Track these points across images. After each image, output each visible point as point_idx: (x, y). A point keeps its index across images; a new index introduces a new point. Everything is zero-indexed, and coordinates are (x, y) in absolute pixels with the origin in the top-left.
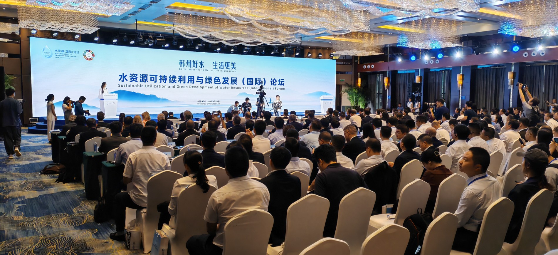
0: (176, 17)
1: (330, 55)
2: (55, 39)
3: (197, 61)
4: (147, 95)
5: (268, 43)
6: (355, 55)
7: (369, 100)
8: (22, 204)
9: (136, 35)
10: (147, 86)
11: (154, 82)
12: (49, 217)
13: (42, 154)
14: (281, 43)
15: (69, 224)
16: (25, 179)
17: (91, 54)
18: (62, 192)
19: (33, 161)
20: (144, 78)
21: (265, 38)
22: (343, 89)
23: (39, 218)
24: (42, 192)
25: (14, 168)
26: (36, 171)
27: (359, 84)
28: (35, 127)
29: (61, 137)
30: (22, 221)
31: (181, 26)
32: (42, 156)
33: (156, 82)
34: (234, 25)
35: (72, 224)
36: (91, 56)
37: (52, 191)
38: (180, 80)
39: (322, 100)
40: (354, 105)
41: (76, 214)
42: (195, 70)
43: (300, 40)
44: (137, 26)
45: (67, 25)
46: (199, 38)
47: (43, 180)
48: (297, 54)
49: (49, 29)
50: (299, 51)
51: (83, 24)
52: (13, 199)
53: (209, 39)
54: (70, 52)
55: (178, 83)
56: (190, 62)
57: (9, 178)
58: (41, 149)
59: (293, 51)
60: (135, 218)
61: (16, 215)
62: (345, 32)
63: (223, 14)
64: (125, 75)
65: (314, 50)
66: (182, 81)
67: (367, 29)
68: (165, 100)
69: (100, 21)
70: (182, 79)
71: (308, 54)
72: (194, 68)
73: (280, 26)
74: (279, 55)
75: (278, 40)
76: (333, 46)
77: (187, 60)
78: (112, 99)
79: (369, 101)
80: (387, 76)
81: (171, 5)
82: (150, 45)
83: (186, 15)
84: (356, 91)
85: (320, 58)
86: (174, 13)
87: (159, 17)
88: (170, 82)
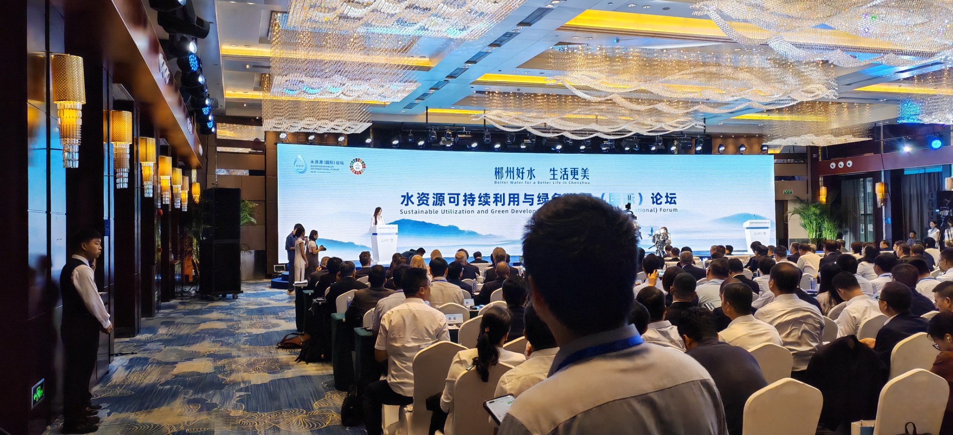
0: (487, 98)
1: (762, 148)
2: (311, 144)
3: (523, 168)
4: (444, 226)
5: (644, 132)
6: (811, 145)
7: (846, 227)
8: (245, 392)
9: (427, 131)
10: (443, 212)
11: (454, 204)
12: (278, 414)
13: (284, 319)
14: (668, 131)
15: (305, 425)
16: (256, 354)
17: (361, 165)
18: (303, 377)
19: (271, 328)
20: (439, 199)
21: (638, 123)
22: (791, 207)
23: (264, 414)
24: (276, 375)
25: (245, 338)
26: (272, 344)
27: (823, 198)
28: (281, 278)
29: (306, 292)
30: (240, 417)
31: (495, 112)
32: (283, 321)
33: (457, 205)
34: (583, 105)
35: (309, 425)
36: (361, 168)
37: (289, 374)
38: (496, 201)
39: (747, 228)
40: (814, 237)
41: (316, 412)
42: (520, 183)
43: (702, 123)
44: (428, 117)
45: (327, 121)
46: (525, 130)
47: (280, 357)
48: (699, 148)
49: (302, 130)
50: (701, 142)
51: (349, 118)
52: (235, 383)
53: (543, 131)
54: (331, 162)
55: (493, 205)
56: (512, 170)
57: (234, 352)
58: (284, 311)
59: (691, 144)
60: (398, 420)
61: (233, 408)
62: (788, 103)
63: (563, 87)
64: (410, 195)
65: (730, 141)
66: (499, 201)
67: (830, 94)
68: (472, 234)
69: (373, 114)
70: (499, 199)
71: (720, 146)
72: (519, 180)
73: (664, 102)
74: (665, 151)
75: (663, 125)
76: (767, 132)
77: (508, 168)
78: (390, 234)
79: (844, 229)
80: (879, 181)
81: (479, 79)
82: (448, 145)
83: (505, 93)
84: (818, 212)
85: (742, 154)
86: (485, 92)
87: (461, 100)
88: (479, 204)
